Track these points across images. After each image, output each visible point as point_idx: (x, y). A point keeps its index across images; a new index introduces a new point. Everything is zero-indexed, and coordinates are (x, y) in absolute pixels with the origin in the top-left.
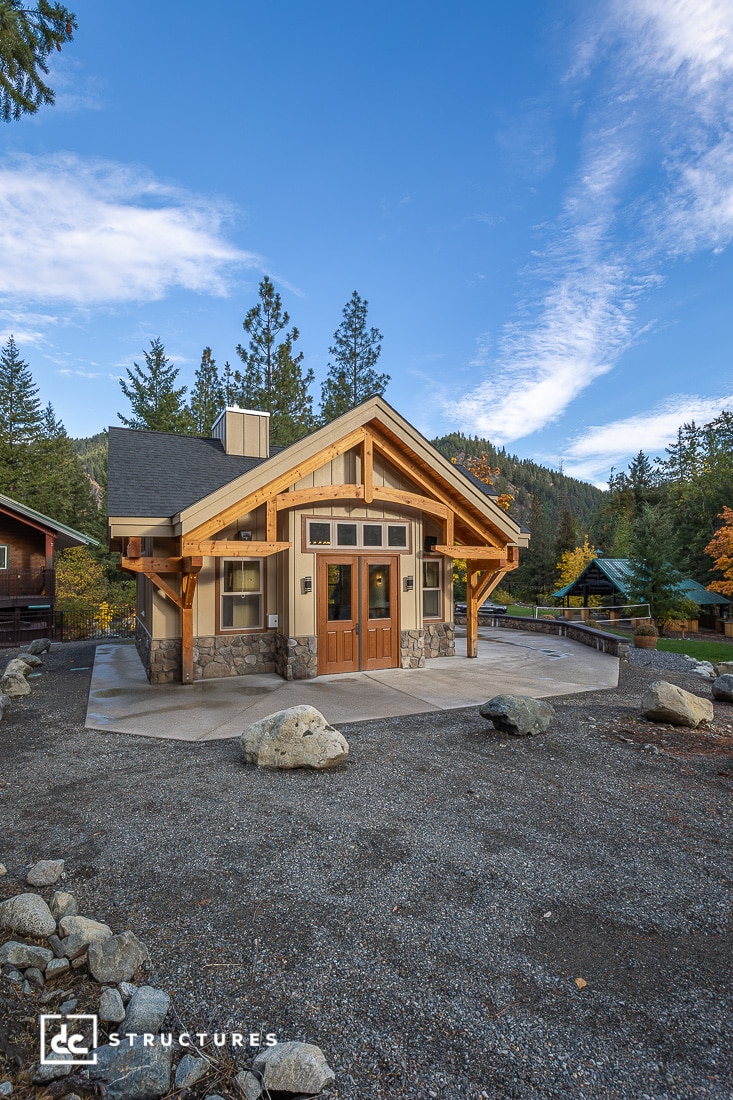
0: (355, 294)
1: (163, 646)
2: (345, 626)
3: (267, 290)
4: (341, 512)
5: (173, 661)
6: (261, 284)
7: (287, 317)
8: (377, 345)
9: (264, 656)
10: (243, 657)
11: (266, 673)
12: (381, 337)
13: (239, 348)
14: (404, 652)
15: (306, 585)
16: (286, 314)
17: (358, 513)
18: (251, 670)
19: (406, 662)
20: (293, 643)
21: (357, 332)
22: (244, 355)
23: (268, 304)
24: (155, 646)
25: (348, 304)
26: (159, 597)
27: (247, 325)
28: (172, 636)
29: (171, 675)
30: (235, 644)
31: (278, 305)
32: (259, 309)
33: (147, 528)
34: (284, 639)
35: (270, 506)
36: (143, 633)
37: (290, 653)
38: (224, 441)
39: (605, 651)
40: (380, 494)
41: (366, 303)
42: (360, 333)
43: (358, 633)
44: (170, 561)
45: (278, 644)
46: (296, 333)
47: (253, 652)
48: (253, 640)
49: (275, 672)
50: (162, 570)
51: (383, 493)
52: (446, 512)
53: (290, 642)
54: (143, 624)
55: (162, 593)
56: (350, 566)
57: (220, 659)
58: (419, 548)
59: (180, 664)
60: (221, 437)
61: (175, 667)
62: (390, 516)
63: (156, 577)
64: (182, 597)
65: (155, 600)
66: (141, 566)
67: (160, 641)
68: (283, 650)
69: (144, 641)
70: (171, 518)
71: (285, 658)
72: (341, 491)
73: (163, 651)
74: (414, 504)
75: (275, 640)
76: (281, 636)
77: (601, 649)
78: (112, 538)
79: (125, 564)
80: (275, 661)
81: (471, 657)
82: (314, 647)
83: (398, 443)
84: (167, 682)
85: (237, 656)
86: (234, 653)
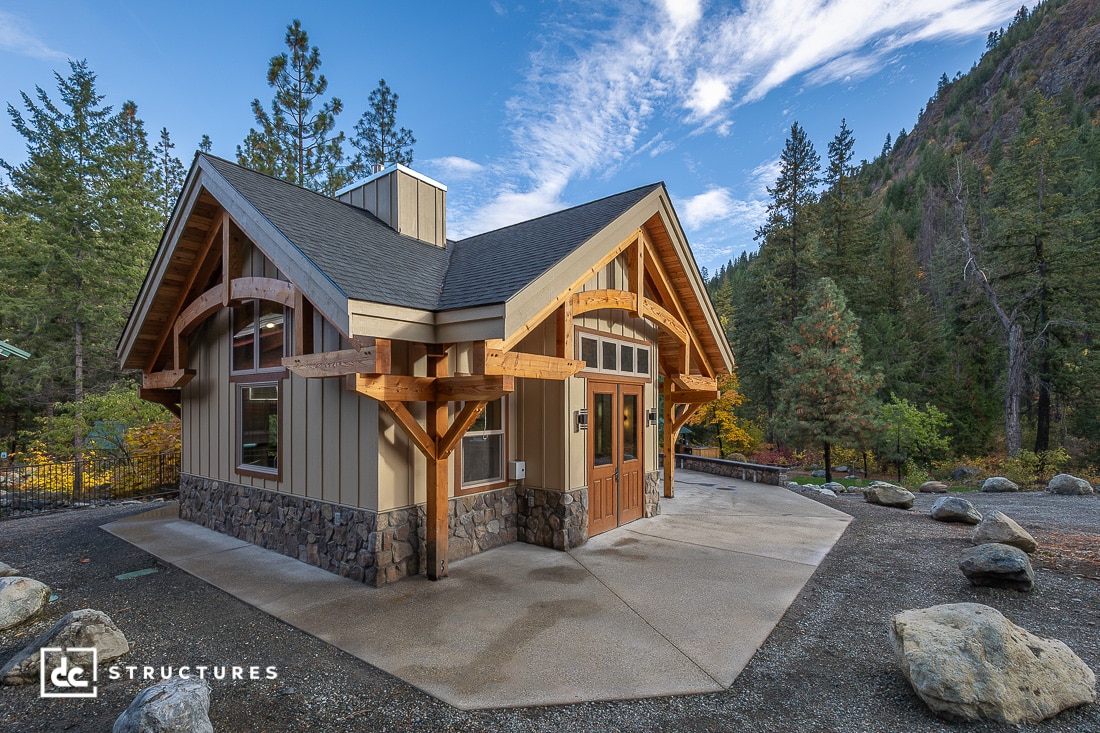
0: (382, 83)
1: (393, 522)
2: (606, 469)
3: (298, 39)
4: (603, 326)
5: (407, 545)
6: (290, 29)
7: (323, 81)
8: (408, 149)
9: (506, 520)
10: (485, 524)
11: (508, 543)
12: (413, 141)
13: (256, 104)
14: (647, 496)
15: (581, 419)
16: (322, 78)
17: (617, 329)
18: (494, 542)
19: (649, 510)
20: (569, 501)
21: (386, 128)
22: (261, 116)
24: (382, 523)
25: (374, 93)
26: (386, 441)
27: (273, 76)
28: (403, 504)
29: (404, 566)
30: (477, 508)
31: (315, 62)
32: (285, 62)
33: (400, 326)
34: (547, 494)
35: (567, 309)
36: (270, 501)
37: (567, 512)
38: (383, 213)
39: (757, 481)
40: (647, 308)
41: (395, 96)
42: (389, 130)
43: (617, 480)
44: (420, 383)
45: (532, 503)
46: (337, 106)
47: (495, 515)
48: (495, 498)
49: (518, 540)
50: (411, 397)
51: (649, 307)
52: (686, 336)
53: (567, 498)
54: (271, 487)
55: (390, 434)
56: (611, 395)
57: (461, 531)
58: (656, 377)
59: (416, 548)
60: (370, 207)
61: (409, 553)
62: (638, 337)
63: (403, 409)
64: (434, 441)
65: (381, 447)
66: (383, 391)
67: (389, 514)
68: (544, 509)
69: (275, 514)
70: (435, 312)
71: (554, 520)
72: (621, 299)
73: (393, 530)
74: (668, 324)
75: (518, 496)
76: (539, 491)
77: (749, 479)
78: (351, 337)
79: (361, 385)
80: (518, 525)
81: (670, 497)
82: (586, 502)
83: (665, 248)
84: (400, 580)
85: (479, 524)
86: (476, 520)
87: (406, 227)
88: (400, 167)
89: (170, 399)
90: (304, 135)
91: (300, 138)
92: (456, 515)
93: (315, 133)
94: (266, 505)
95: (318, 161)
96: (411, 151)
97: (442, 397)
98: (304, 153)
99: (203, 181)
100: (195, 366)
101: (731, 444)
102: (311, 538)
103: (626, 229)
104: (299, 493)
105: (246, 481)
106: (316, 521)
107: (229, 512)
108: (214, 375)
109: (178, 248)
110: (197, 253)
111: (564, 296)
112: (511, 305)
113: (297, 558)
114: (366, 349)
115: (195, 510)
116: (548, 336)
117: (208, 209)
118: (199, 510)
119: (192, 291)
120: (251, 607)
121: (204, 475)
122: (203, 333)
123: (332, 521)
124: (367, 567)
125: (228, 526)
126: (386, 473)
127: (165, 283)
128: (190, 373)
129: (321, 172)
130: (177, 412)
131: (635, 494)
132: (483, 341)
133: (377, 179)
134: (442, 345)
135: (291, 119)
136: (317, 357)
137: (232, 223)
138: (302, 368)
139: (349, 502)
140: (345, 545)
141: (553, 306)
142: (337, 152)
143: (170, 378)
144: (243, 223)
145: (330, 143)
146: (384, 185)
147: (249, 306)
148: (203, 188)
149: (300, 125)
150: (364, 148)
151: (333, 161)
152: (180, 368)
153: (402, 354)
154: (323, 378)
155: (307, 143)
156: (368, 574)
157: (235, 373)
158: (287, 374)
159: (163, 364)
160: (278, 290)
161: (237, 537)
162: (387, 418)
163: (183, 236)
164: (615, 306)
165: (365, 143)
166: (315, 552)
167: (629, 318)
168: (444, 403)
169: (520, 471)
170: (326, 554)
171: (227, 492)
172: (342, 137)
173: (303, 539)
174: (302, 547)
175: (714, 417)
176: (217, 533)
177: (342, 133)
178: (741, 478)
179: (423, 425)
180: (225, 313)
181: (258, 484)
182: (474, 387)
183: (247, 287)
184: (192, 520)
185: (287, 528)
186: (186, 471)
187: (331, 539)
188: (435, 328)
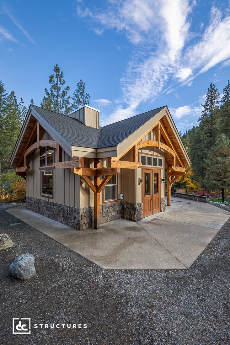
0: (81, 80)
1: (84, 211)
2: (148, 197)
3: (57, 69)
4: (147, 152)
5: (88, 218)
6: (55, 67)
7: (64, 81)
8: (88, 100)
9: (118, 211)
10: (111, 213)
11: (118, 219)
12: (90, 97)
13: (46, 89)
14: (162, 205)
15: (141, 181)
16: (64, 80)
17: (152, 153)
18: (114, 218)
19: (162, 209)
20: (137, 206)
21: (82, 94)
22: (47, 93)
23: (57, 75)
24: (81, 212)
25: (78, 83)
26: (82, 187)
27: (50, 81)
28: (87, 206)
29: (87, 225)
30: (109, 208)
31: (62, 76)
32: (53, 77)
33: (86, 153)
34: (130, 204)
35: (136, 147)
36: (50, 204)
37: (136, 210)
38: (81, 120)
39: (198, 201)
40: (162, 146)
41: (84, 84)
42: (83, 94)
43: (152, 200)
44: (92, 170)
45: (125, 206)
46: (68, 88)
47: (114, 210)
48: (114, 205)
49: (121, 218)
50: (89, 174)
51: (162, 145)
52: (174, 154)
53: (136, 206)
54: (50, 200)
55: (83, 185)
56: (150, 173)
57: (104, 215)
58: (165, 167)
59: (91, 219)
60: (78, 118)
61: (89, 221)
62: (159, 155)
63: (87, 178)
64: (96, 187)
65: (81, 189)
66: (81, 173)
67: (83, 209)
68: (129, 208)
69: (51, 208)
70: (96, 149)
71: (132, 212)
72: (153, 143)
73: (84, 214)
74: (168, 151)
75: (121, 204)
76: (128, 203)
77: (196, 200)
78: (72, 157)
79: (75, 171)
80: (121, 213)
81: (169, 206)
82: (142, 207)
83: (167, 127)
84: (86, 229)
85: (110, 213)
86: (108, 211)
87: (88, 123)
88: (86, 105)
89: (23, 175)
90: (59, 97)
91: (58, 98)
92: (103, 210)
93: (62, 97)
94: (49, 206)
95: (63, 105)
96: (89, 100)
97: (98, 174)
98: (59, 103)
99: (32, 113)
100: (30, 166)
101: (190, 188)
102: (61, 216)
103: (155, 121)
104: (58, 202)
105: (44, 199)
106: (63, 211)
107: (39, 207)
108: (35, 168)
109: (25, 132)
110: (30, 133)
111: (135, 143)
112: (119, 146)
113: (57, 221)
114: (76, 161)
115: (30, 206)
116: (130, 156)
117: (33, 121)
118: (31, 206)
119: (29, 144)
120: (45, 235)
121: (32, 196)
122: (32, 156)
123: (67, 211)
124: (77, 225)
125: (39, 211)
126: (82, 197)
127: (22, 142)
128: (29, 167)
129: (63, 108)
130: (25, 179)
131: (158, 204)
132: (111, 157)
133: (79, 110)
134: (98, 159)
135: (55, 93)
136: (63, 163)
137: (39, 124)
138: (59, 166)
139: (72, 205)
140: (71, 218)
141: (132, 146)
142: (68, 102)
143: (23, 169)
144: (42, 125)
145: (66, 99)
146: (82, 111)
147: (44, 148)
148: (32, 115)
149: (58, 95)
150: (76, 100)
151: (67, 104)
152: (26, 166)
153: (87, 161)
154: (64, 169)
155: (60, 100)
156: (77, 227)
157: (40, 167)
158: (54, 168)
159: (21, 165)
160: (52, 143)
161: (41, 214)
162: (83, 181)
163: (27, 129)
164: (151, 145)
165: (76, 98)
166: (62, 220)
167: (156, 149)
168: (99, 176)
169: (121, 196)
170: (65, 220)
171: (38, 202)
172: (69, 97)
173: (59, 216)
174: (59, 218)
175: (184, 180)
176: (36, 213)
177: (69, 96)
178: (193, 200)
179: (93, 183)
180: (38, 150)
181: (47, 199)
182: (108, 171)
183: (44, 143)
184: (29, 209)
185: (55, 212)
186: (27, 195)
187: (67, 216)
188: (96, 154)
